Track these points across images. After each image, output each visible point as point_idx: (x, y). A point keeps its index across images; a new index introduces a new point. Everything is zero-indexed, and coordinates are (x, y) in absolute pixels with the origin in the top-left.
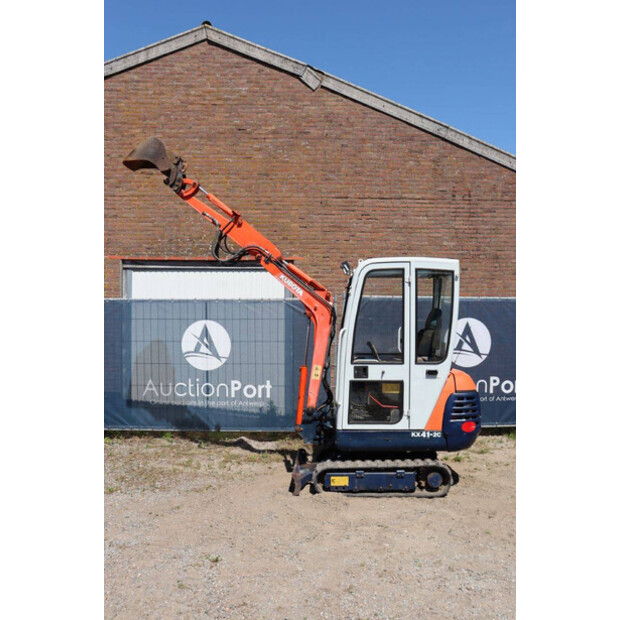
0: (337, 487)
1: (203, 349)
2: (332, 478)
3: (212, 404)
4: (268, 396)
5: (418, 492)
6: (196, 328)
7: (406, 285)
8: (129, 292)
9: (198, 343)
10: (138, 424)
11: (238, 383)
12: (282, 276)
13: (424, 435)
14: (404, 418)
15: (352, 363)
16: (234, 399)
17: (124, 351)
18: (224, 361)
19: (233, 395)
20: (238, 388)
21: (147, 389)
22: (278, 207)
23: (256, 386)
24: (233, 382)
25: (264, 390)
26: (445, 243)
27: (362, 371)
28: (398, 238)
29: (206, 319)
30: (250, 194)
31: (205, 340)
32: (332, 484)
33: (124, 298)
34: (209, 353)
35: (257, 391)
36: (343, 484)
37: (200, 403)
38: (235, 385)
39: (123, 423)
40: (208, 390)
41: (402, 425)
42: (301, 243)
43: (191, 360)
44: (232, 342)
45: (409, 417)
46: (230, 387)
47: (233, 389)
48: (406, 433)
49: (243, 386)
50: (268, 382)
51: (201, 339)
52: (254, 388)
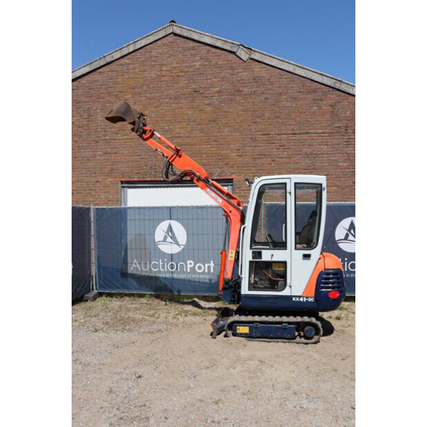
0: (241, 334)
1: (169, 239)
2: (238, 327)
3: (175, 276)
4: (212, 271)
5: (298, 339)
6: (164, 226)
7: (288, 194)
8: (126, 202)
9: (165, 236)
10: (128, 288)
11: (192, 262)
12: (208, 190)
13: (301, 299)
14: (287, 287)
15: (251, 249)
16: (189, 273)
17: (123, 241)
18: (182, 247)
19: (189, 271)
20: (192, 266)
21: (134, 265)
22: (222, 143)
23: (204, 265)
24: (189, 262)
25: (209, 267)
26: (340, 164)
27: (257, 254)
28: (306, 161)
29: (171, 219)
30: (203, 135)
31: (170, 234)
32: (238, 332)
33: (123, 206)
34: (172, 241)
35: (204, 268)
36: (245, 332)
37: (168, 276)
38: (190, 264)
39: (119, 288)
40: (172, 266)
41: (286, 292)
42: (238, 167)
43: (160, 247)
44: (188, 234)
45: (291, 287)
46: (186, 264)
47: (189, 266)
48: (289, 298)
49: (195, 264)
50: (212, 262)
51: (167, 233)
52: (202, 266)
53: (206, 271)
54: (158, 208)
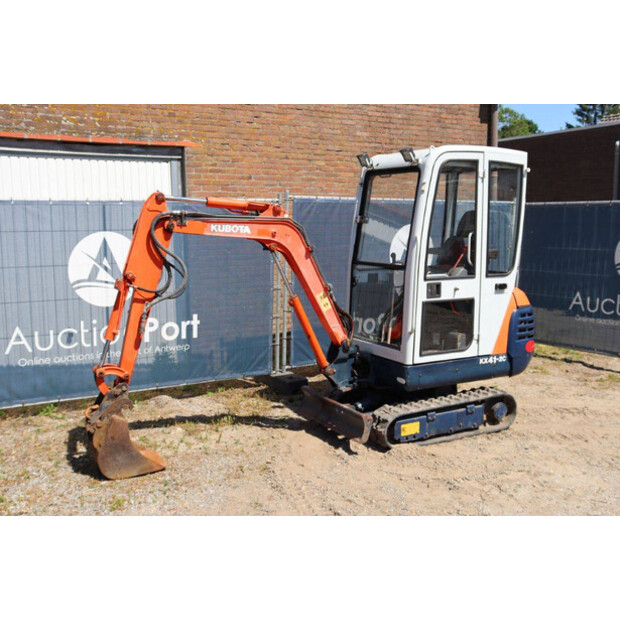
0: (407, 438)
1: (101, 275)
2: (403, 426)
4: (195, 335)
5: (481, 427)
6: (91, 244)
7: (480, 180)
9: (94, 266)
13: (491, 361)
14: (474, 342)
15: (425, 279)
20: (154, 329)
21: (12, 342)
23: (179, 324)
25: (190, 328)
26: (358, 133)
27: (435, 290)
28: (309, 123)
29: (105, 230)
31: (105, 262)
32: (403, 434)
34: (111, 280)
35: (180, 330)
36: (413, 432)
38: (151, 325)
41: (471, 352)
42: (194, 123)
43: (80, 293)
45: (478, 341)
47: (148, 330)
48: (474, 360)
49: (161, 325)
50: (195, 316)
51: (99, 260)
52: (175, 326)
53: (184, 336)
54: (75, 204)
